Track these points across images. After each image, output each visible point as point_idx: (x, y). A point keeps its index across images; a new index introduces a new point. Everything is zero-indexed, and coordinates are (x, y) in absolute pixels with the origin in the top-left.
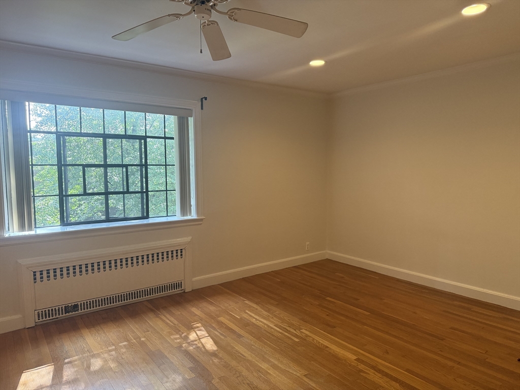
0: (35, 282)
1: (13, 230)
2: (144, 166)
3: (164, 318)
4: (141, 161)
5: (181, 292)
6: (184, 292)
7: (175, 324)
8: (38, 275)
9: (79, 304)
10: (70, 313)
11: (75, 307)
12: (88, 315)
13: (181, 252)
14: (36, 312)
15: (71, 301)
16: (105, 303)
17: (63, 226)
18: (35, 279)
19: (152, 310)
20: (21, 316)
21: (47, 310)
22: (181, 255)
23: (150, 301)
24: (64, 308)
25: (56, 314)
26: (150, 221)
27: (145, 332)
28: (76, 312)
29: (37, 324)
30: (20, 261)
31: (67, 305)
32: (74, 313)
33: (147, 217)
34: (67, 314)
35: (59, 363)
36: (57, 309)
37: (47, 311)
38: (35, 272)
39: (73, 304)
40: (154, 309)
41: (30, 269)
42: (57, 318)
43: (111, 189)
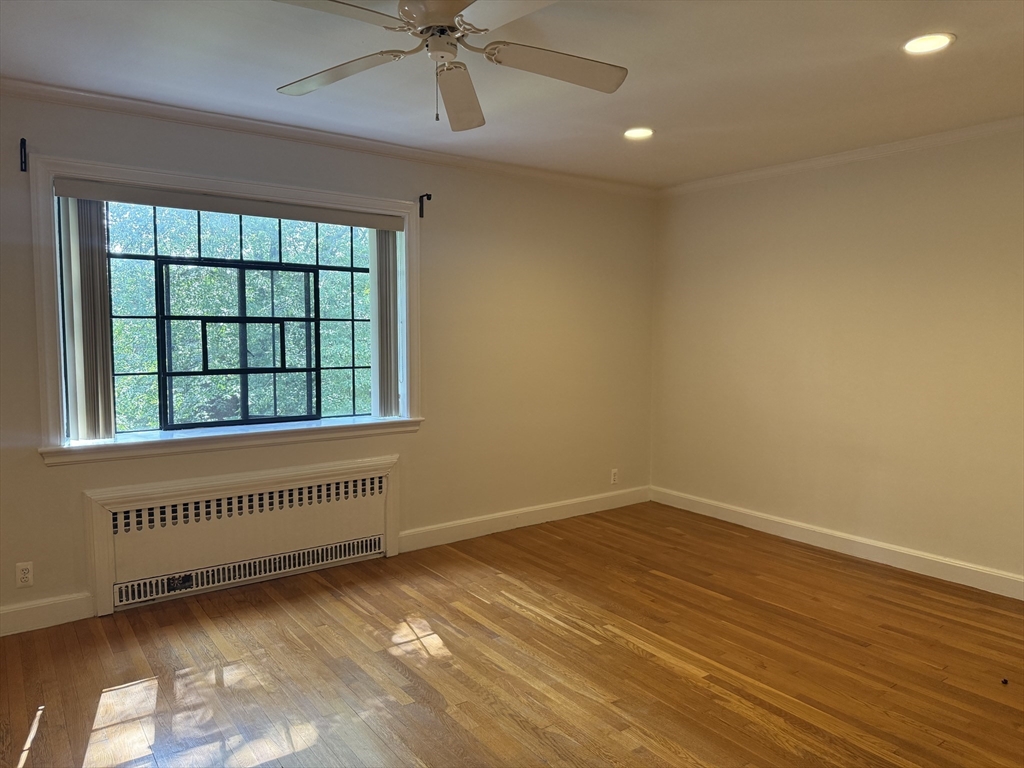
0: (115, 533)
1: (78, 437)
2: (313, 320)
3: (352, 603)
4: (308, 311)
5: (379, 556)
6: (385, 557)
7: (372, 614)
8: (121, 519)
9: (194, 574)
10: (178, 592)
11: (186, 580)
12: (208, 596)
13: (380, 482)
14: (117, 587)
15: (178, 570)
16: (240, 575)
17: (166, 430)
18: (115, 526)
19: (327, 589)
20: (87, 594)
21: (136, 584)
22: (380, 488)
23: (322, 572)
24: (166, 581)
25: (151, 592)
26: (323, 423)
27: (317, 626)
28: (189, 590)
29: (116, 609)
30: (89, 493)
31: (171, 577)
32: (184, 591)
33: (318, 416)
34: (172, 593)
35: (166, 677)
36: (154, 583)
37: (136, 587)
38: (115, 514)
39: (183, 575)
40: (330, 585)
41: (107, 508)
42: (154, 600)
43: (251, 363)
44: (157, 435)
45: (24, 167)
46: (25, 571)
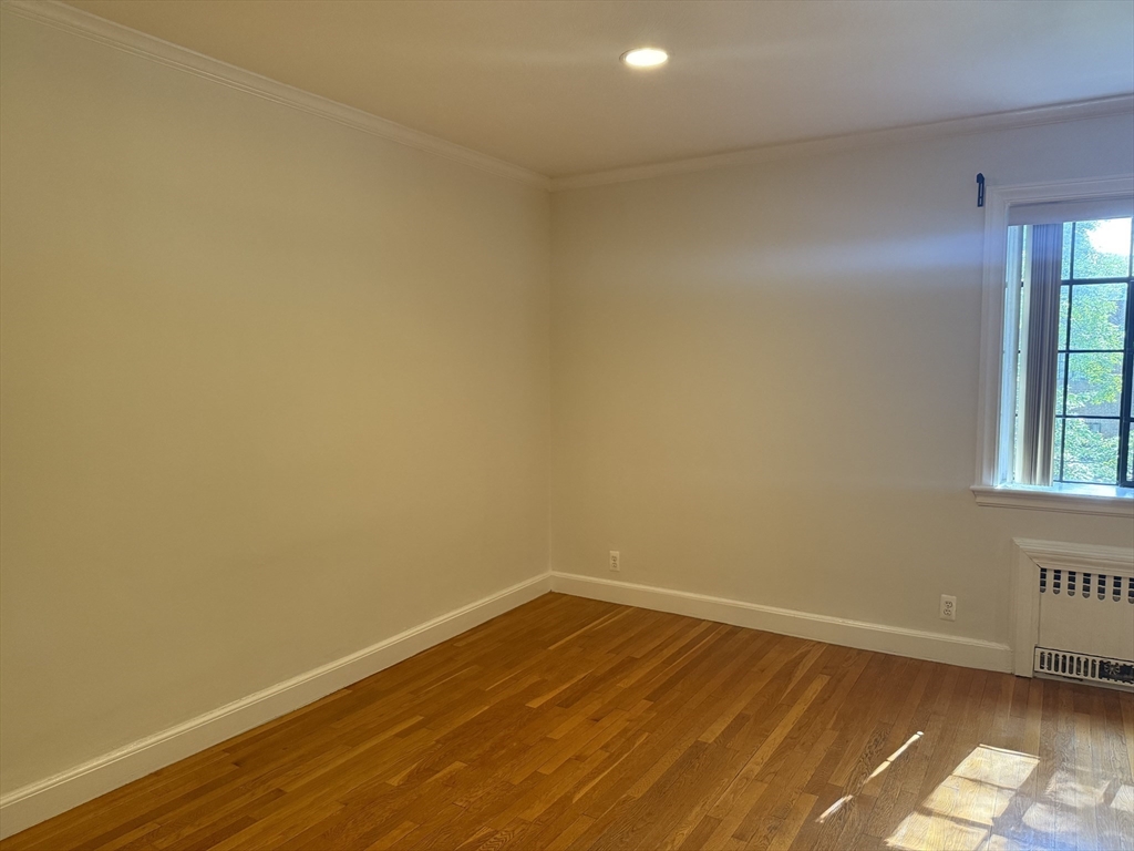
0: (1043, 591)
1: (1011, 474)
8: (1050, 577)
10: (1112, 681)
11: (1126, 671)
14: (1039, 651)
15: (1116, 655)
17: (1124, 486)
18: (1043, 584)
20: (1007, 647)
21: (1061, 654)
24: (1098, 664)
25: (1078, 670)
28: (1127, 684)
29: (1036, 675)
30: (1017, 541)
31: (1105, 661)
32: (1120, 682)
34: (1105, 680)
35: (1049, 763)
36: (1083, 660)
37: (1061, 658)
38: (1043, 570)
39: (1121, 663)
41: (1036, 561)
42: (1081, 680)
44: (1110, 492)
45: (981, 203)
46: (949, 604)
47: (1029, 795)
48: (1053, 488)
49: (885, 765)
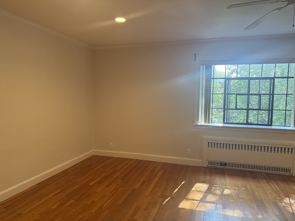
0: (209, 147)
1: (201, 122)
2: (272, 94)
3: (272, 185)
4: (270, 92)
5: (290, 175)
6: (292, 176)
7: (277, 190)
8: (210, 144)
9: (227, 163)
10: (223, 166)
11: (225, 164)
12: (231, 170)
13: (292, 150)
14: (208, 161)
16: (240, 167)
17: (224, 123)
18: (209, 146)
20: (201, 161)
22: (292, 152)
23: (267, 174)
24: (220, 163)
25: (216, 165)
26: (273, 127)
27: (257, 188)
28: (226, 167)
29: (208, 166)
30: (203, 136)
32: (224, 167)
33: (271, 125)
34: (221, 166)
35: (211, 185)
36: (217, 162)
37: (212, 162)
38: (209, 143)
39: (224, 162)
40: (267, 178)
41: (207, 141)
42: (217, 167)
43: (250, 107)
44: (222, 125)
45: (195, 60)
46: (189, 151)
47: (207, 193)
48: (210, 124)
49: (177, 189)
